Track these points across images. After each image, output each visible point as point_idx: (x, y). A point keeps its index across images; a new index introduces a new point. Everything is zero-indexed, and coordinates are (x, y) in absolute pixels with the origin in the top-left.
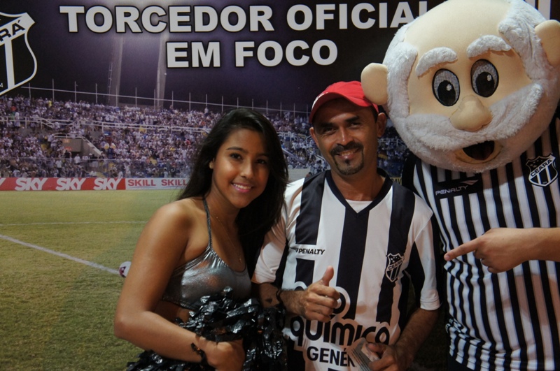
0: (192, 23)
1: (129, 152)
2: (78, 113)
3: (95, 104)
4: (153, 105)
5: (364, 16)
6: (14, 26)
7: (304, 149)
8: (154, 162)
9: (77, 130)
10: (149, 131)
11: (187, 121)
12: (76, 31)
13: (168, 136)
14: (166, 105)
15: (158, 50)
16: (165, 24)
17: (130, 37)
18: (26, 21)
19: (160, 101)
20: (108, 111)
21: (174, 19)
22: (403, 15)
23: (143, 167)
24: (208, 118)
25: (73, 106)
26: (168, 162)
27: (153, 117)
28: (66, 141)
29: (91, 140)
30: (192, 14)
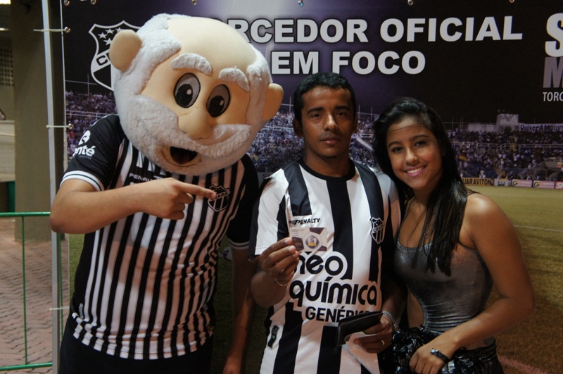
0: (294, 34)
5: (452, 29)
8: (257, 158)
11: (287, 122)
13: (269, 135)
16: (271, 36)
21: (279, 31)
22: (489, 29)
26: (268, 159)
30: (295, 27)
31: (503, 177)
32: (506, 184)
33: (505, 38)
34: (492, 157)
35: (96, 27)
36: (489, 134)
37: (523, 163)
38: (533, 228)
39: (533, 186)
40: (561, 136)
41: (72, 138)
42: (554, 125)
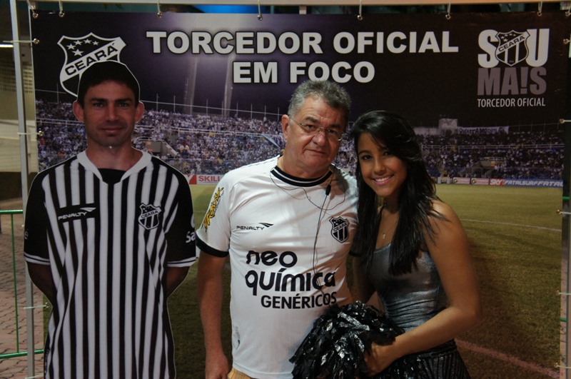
0: (254, 46)
1: (200, 153)
2: (159, 120)
3: (173, 112)
4: (221, 114)
5: (397, 42)
6: (109, 48)
7: (345, 153)
8: (220, 161)
9: (158, 134)
10: (217, 136)
11: (249, 128)
12: (159, 52)
13: (232, 140)
14: (232, 114)
15: (226, 68)
16: (232, 47)
17: (204, 58)
18: (119, 44)
19: (227, 111)
20: (184, 119)
21: (240, 42)
22: (429, 43)
23: (211, 166)
24: (266, 125)
25: (155, 114)
26: (232, 162)
27: (221, 124)
28: (149, 143)
29: (169, 143)
30: (255, 39)
31: (445, 176)
32: (448, 182)
33: (444, 51)
34: (435, 158)
35: (64, 39)
36: (432, 136)
37: (462, 163)
38: (471, 220)
39: (471, 183)
40: (493, 138)
41: (42, 144)
42: (488, 128)
